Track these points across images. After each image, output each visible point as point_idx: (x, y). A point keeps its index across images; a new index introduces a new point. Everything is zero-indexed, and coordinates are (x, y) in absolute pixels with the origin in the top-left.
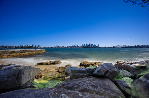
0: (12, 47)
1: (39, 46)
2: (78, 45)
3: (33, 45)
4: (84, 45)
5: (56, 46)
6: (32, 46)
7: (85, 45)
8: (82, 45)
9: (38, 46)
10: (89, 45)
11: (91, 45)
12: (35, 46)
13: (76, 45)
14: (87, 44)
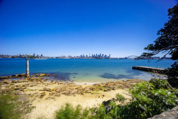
1: (42, 56)
2: (87, 55)
3: (34, 54)
4: (94, 55)
5: (62, 56)
6: (33, 56)
7: (95, 55)
8: (91, 56)
10: (99, 55)
11: (101, 55)
12: (37, 56)
13: (84, 55)
14: (97, 55)
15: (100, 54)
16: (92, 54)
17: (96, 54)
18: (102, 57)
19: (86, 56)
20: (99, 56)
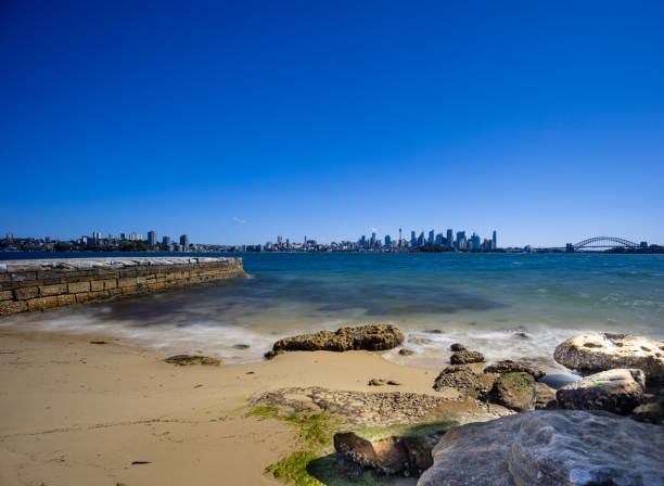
0: (37, 242)
1: (183, 239)
2: (388, 238)
3: (150, 234)
4: (422, 235)
5: (275, 242)
6: (145, 242)
7: (426, 237)
8: (409, 239)
9: (178, 241)
10: (445, 236)
11: (455, 238)
12: (161, 241)
13: (377, 238)
14: (435, 234)
15: (449, 232)
16: (413, 233)
17: (431, 233)
18: (457, 243)
19: (383, 243)
20: (444, 240)
